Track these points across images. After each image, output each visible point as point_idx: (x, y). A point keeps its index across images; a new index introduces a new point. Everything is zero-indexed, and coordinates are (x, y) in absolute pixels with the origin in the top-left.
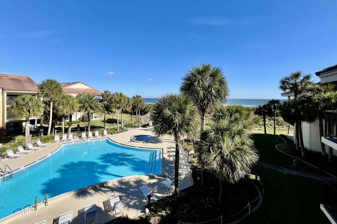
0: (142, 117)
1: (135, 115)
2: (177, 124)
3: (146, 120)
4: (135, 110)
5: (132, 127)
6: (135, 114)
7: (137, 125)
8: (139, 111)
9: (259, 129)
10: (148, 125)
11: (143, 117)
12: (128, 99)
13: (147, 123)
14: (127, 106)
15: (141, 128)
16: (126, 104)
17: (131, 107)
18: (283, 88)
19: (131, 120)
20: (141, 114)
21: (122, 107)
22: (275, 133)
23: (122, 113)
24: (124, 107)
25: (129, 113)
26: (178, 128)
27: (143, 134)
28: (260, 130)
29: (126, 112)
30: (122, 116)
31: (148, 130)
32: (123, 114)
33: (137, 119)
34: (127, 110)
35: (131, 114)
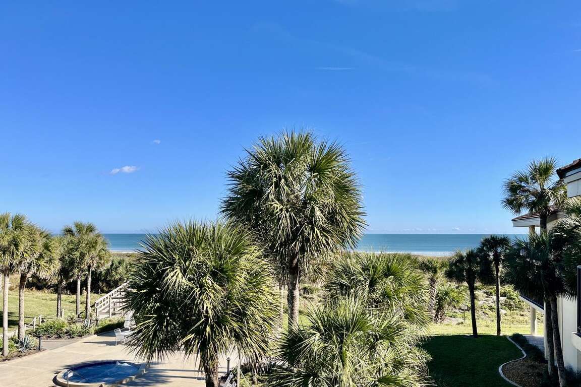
0: (99, 298)
1: (74, 291)
2: (207, 318)
3: (111, 311)
4: (71, 277)
5: (60, 337)
6: (72, 289)
7: (78, 327)
8: (86, 280)
9: (461, 320)
10: (120, 325)
11: (102, 299)
12: (47, 237)
13: (115, 319)
14: (42, 263)
15: (95, 338)
16: (37, 256)
17: (57, 265)
18: (513, 203)
19: (58, 312)
20: (96, 289)
21: (23, 267)
22: (499, 330)
23: (21, 286)
24: (29, 267)
25: (49, 287)
26: (212, 327)
27: (100, 359)
28: (462, 323)
29: (39, 284)
30: (22, 298)
31: (119, 343)
32: (25, 292)
33: (80, 306)
34: (43, 275)
35: (56, 289)
